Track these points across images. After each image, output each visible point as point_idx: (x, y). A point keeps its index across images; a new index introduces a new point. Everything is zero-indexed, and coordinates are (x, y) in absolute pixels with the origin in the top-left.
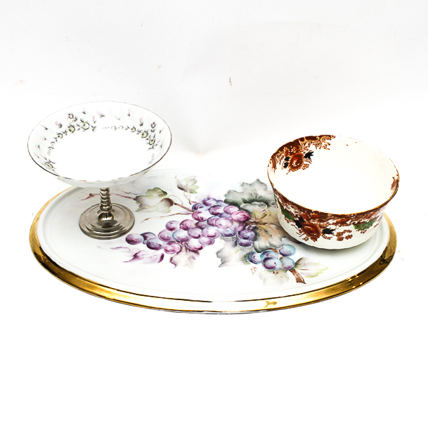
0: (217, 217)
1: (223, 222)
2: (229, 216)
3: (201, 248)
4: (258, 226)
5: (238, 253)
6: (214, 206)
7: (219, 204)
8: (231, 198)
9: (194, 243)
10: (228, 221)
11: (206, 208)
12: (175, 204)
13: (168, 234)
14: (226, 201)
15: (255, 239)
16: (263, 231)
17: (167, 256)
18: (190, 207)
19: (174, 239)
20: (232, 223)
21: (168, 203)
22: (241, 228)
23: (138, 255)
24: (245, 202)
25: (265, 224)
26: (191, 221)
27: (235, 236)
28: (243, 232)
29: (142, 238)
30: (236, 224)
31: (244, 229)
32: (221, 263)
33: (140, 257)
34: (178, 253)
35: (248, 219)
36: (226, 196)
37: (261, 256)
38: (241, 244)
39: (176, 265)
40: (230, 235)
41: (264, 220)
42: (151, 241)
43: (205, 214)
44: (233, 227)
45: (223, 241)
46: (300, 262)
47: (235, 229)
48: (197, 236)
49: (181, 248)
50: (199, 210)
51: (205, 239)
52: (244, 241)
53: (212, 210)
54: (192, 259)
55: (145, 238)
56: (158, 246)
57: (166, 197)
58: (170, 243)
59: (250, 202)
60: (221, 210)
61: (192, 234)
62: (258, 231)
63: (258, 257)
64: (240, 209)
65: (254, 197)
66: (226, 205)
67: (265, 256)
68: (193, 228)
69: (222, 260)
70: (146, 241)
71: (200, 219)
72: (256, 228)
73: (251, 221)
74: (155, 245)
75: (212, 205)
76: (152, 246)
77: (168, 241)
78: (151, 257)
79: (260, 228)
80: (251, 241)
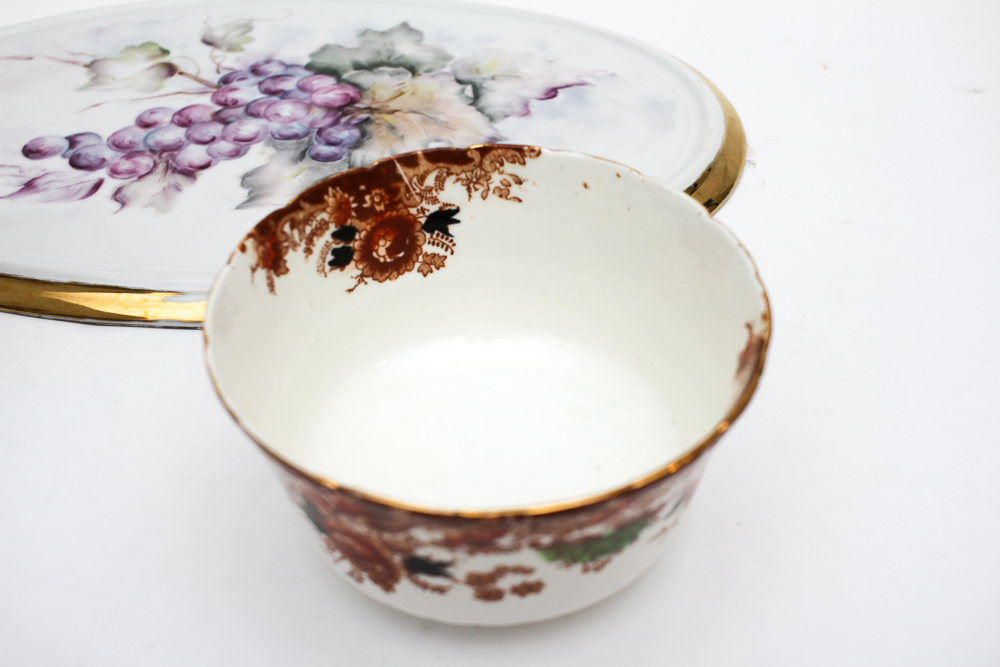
0: (275, 98)
1: (286, 109)
2: (303, 95)
4: (373, 117)
5: (301, 176)
6: (277, 76)
7: (290, 71)
8: (325, 61)
9: (194, 154)
10: (300, 107)
11: (254, 79)
12: (181, 73)
13: (135, 135)
15: (358, 144)
16: (383, 128)
17: (111, 184)
18: (215, 79)
19: (147, 145)
20: (309, 110)
21: (164, 71)
22: (329, 120)
23: (38, 182)
24: (358, 67)
25: (393, 112)
26: (206, 107)
27: (306, 139)
28: (331, 130)
29: (66, 144)
30: (318, 114)
31: (335, 123)
32: (246, 199)
33: (41, 188)
34: (141, 177)
35: (352, 101)
36: (313, 55)
38: (316, 157)
39: (124, 204)
40: (296, 136)
41: (393, 105)
42: (83, 152)
43: (247, 92)
44: (309, 118)
45: (271, 151)
47: (312, 124)
48: (207, 138)
49: (156, 165)
50: (235, 84)
51: (225, 146)
52: (327, 150)
53: (269, 85)
54: (172, 191)
55: (73, 145)
56: (97, 162)
57: (166, 59)
58: (130, 156)
59: (371, 67)
60: (289, 85)
61: (197, 136)
62: (370, 128)
64: (340, 81)
65: (384, 57)
66: (307, 73)
68: (204, 123)
69: (250, 193)
70: (71, 152)
71: (229, 103)
72: (367, 121)
73: (358, 105)
74: (92, 159)
75: (271, 75)
76: (83, 162)
77: (128, 151)
78: (68, 187)
79: (377, 122)
80: (345, 149)
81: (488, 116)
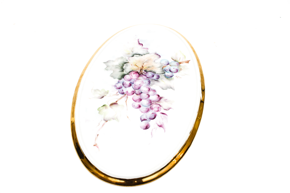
0: (133, 85)
1: (138, 83)
2: (133, 80)
3: (159, 96)
4: (144, 69)
5: (164, 81)
6: (123, 84)
7: (121, 82)
8: (118, 76)
9: (153, 98)
10: (137, 81)
11: (123, 88)
12: (116, 102)
13: (143, 108)
14: (120, 79)
15: (154, 72)
16: (149, 68)
17: (163, 111)
18: (121, 95)
19: (148, 106)
20: (139, 79)
21: (115, 105)
23: (159, 124)
25: (143, 67)
26: (134, 96)
27: (150, 80)
28: (148, 76)
30: (140, 78)
31: (145, 75)
32: (171, 89)
33: (162, 124)
34: (161, 106)
35: (137, 72)
36: (115, 78)
37: (168, 73)
38: (158, 79)
39: (170, 108)
40: (149, 82)
41: (140, 66)
42: (148, 117)
43: (129, 90)
44: (143, 80)
45: (154, 85)
46: (174, 59)
47: (145, 79)
48: (147, 96)
49: (156, 104)
50: (125, 92)
51: (151, 93)
52: (155, 77)
53: (126, 86)
54: (166, 101)
55: (145, 120)
56: (154, 115)
58: (152, 109)
59: (123, 70)
60: (128, 83)
61: (146, 98)
62: (148, 70)
63: (168, 74)
64: (128, 74)
65: (119, 67)
66: (123, 79)
67: (168, 71)
68: (141, 97)
69: (169, 88)
70: (148, 120)
71: (133, 92)
72: (145, 71)
73: (139, 72)
74: (152, 116)
75: (122, 85)
76: (153, 117)
77: (150, 109)
78: (162, 119)
79: (146, 69)
80: (156, 74)
81: (147, 54)
